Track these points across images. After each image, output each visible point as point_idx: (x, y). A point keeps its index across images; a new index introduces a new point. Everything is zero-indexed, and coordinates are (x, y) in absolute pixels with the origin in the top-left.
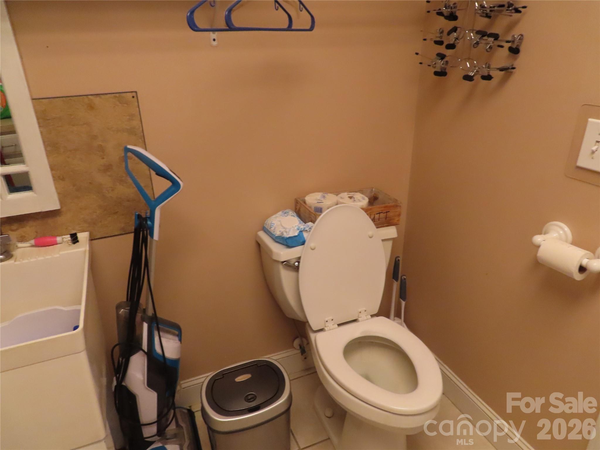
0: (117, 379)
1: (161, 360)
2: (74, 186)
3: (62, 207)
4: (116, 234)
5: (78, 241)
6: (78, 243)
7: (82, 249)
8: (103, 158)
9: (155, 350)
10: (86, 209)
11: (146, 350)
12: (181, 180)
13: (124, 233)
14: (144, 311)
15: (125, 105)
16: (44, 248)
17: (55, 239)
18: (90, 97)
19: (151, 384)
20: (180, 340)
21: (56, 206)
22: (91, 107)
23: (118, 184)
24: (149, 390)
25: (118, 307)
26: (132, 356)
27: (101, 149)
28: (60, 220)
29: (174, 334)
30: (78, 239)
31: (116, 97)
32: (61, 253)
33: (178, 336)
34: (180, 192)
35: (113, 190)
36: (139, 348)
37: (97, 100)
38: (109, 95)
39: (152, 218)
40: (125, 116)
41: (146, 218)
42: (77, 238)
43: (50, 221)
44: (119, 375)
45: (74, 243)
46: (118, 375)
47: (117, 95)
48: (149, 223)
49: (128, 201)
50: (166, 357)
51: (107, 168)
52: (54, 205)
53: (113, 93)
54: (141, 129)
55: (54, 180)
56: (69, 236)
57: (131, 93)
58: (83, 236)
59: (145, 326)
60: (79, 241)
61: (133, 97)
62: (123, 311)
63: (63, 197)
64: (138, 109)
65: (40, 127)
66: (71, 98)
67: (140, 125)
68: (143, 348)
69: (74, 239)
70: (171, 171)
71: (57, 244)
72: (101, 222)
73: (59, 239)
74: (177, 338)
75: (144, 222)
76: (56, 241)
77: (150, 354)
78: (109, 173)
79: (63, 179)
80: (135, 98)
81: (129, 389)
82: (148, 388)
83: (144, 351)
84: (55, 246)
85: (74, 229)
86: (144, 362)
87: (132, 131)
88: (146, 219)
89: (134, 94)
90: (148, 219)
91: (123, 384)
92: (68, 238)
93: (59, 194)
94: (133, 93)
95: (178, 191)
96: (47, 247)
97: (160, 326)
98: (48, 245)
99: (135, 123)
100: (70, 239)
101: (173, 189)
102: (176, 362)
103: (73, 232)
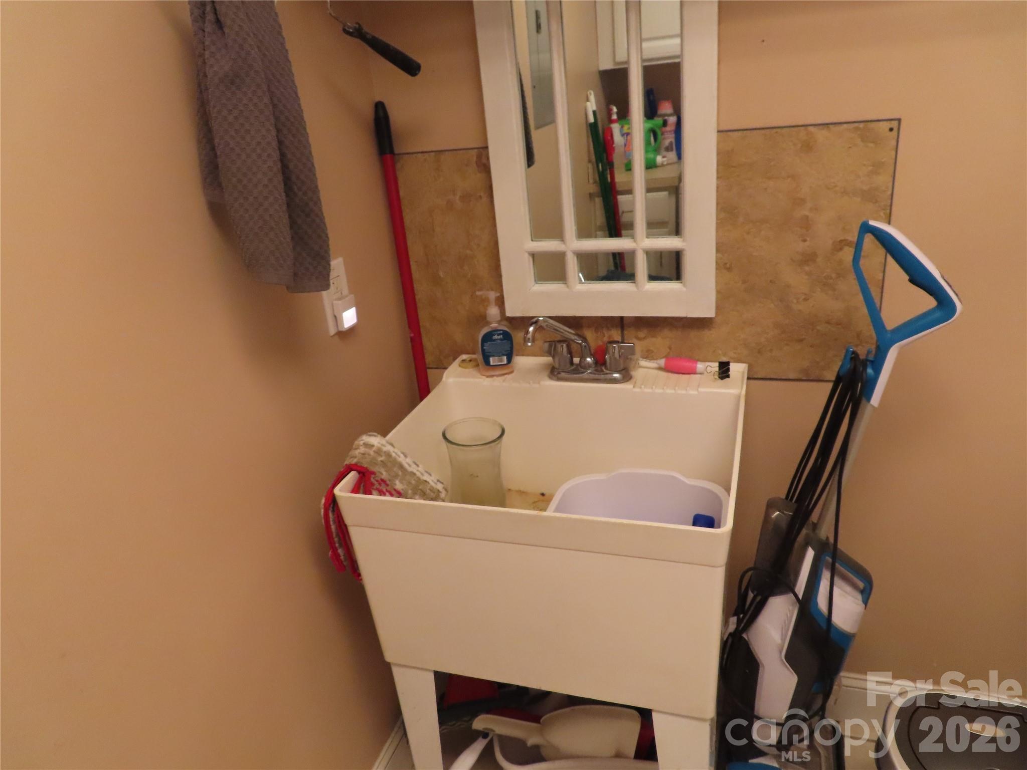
0: (739, 622)
1: (824, 625)
2: (744, 282)
3: (716, 316)
4: (791, 376)
5: (728, 376)
6: (727, 379)
7: (734, 391)
8: (805, 241)
9: (817, 604)
10: (753, 325)
11: (800, 597)
12: (960, 300)
13: (804, 378)
14: (815, 526)
15: (872, 145)
16: (676, 375)
17: (694, 365)
18: (811, 129)
19: (792, 657)
20: (866, 602)
21: (710, 313)
22: (808, 147)
23: (819, 289)
24: (786, 667)
25: (771, 505)
26: (773, 596)
27: (806, 224)
28: (708, 335)
29: (854, 586)
30: (730, 373)
31: (857, 129)
32: (702, 390)
33: (862, 592)
34: (953, 321)
35: (806, 300)
36: (790, 588)
37: (821, 135)
38: (845, 126)
39: (877, 363)
40: (864, 165)
41: (867, 360)
42: (728, 370)
43: (693, 334)
44: (744, 618)
45: (722, 378)
46: (741, 616)
47: (861, 125)
48: (870, 371)
49: (828, 323)
50: (832, 622)
51: (808, 259)
52: (705, 308)
53: (855, 122)
54: (889, 192)
55: (717, 269)
56: (717, 364)
57: (889, 122)
58: (737, 369)
59: (810, 554)
60: (731, 376)
61: (891, 130)
62: (778, 515)
63: (723, 298)
64: (893, 153)
65: (718, 178)
66: (779, 130)
67: (891, 184)
68: (797, 590)
69: (724, 371)
70: (943, 277)
71: (695, 373)
72: (771, 350)
73: (700, 366)
74: (859, 597)
75: (861, 369)
76: (695, 368)
77: (806, 605)
78: (807, 268)
79: (729, 269)
80: (895, 132)
81: (751, 648)
82: (784, 660)
83: (796, 596)
84: (692, 375)
85: (725, 355)
86: (792, 617)
87: (870, 196)
88: (865, 363)
89: (894, 124)
90: (868, 363)
91: (744, 636)
92: (715, 367)
93: (718, 292)
94: (893, 122)
95: (949, 320)
96: (681, 375)
97: (837, 565)
98: (683, 372)
99: (882, 180)
100: (717, 369)
101: (938, 314)
102: (847, 638)
103: (725, 359)
